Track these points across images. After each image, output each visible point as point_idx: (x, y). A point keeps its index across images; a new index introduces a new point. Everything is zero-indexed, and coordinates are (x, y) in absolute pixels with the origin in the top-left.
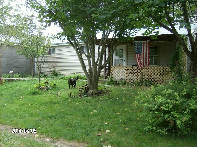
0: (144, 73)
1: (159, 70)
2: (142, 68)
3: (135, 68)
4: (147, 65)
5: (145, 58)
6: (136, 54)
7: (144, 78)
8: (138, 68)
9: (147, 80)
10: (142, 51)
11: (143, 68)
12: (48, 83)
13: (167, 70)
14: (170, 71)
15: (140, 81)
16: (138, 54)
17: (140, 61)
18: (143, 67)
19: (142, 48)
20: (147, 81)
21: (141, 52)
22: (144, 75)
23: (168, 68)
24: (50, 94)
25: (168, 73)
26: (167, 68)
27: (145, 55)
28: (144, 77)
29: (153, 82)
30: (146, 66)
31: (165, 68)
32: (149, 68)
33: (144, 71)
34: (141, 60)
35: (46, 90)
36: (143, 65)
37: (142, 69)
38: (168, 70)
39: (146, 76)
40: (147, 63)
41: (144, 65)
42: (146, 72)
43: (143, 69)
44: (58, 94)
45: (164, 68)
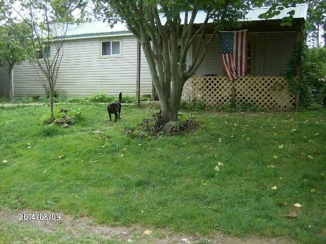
0: (238, 87)
1: (266, 82)
2: (234, 80)
3: (220, 79)
4: (243, 74)
5: (239, 61)
6: (223, 54)
7: (237, 97)
8: (225, 79)
9: (244, 100)
10: (234, 49)
11: (236, 80)
12: (66, 111)
13: (280, 82)
14: (286, 84)
15: (230, 103)
16: (227, 55)
17: (230, 66)
18: (235, 77)
19: (235, 44)
20: (244, 103)
21: (232, 50)
22: (237, 91)
23: (283, 79)
24: (79, 133)
25: (283, 87)
26: (280, 79)
27: (239, 55)
28: (238, 95)
29: (255, 103)
30: (241, 75)
31: (277, 79)
32: (246, 79)
33: (238, 85)
34: (232, 66)
35: (66, 125)
36: (235, 73)
37: (233, 82)
38: (283, 82)
39: (241, 93)
40: (243, 71)
41: (237, 74)
42: (241, 87)
43: (236, 82)
44: (95, 132)
45: (274, 79)
